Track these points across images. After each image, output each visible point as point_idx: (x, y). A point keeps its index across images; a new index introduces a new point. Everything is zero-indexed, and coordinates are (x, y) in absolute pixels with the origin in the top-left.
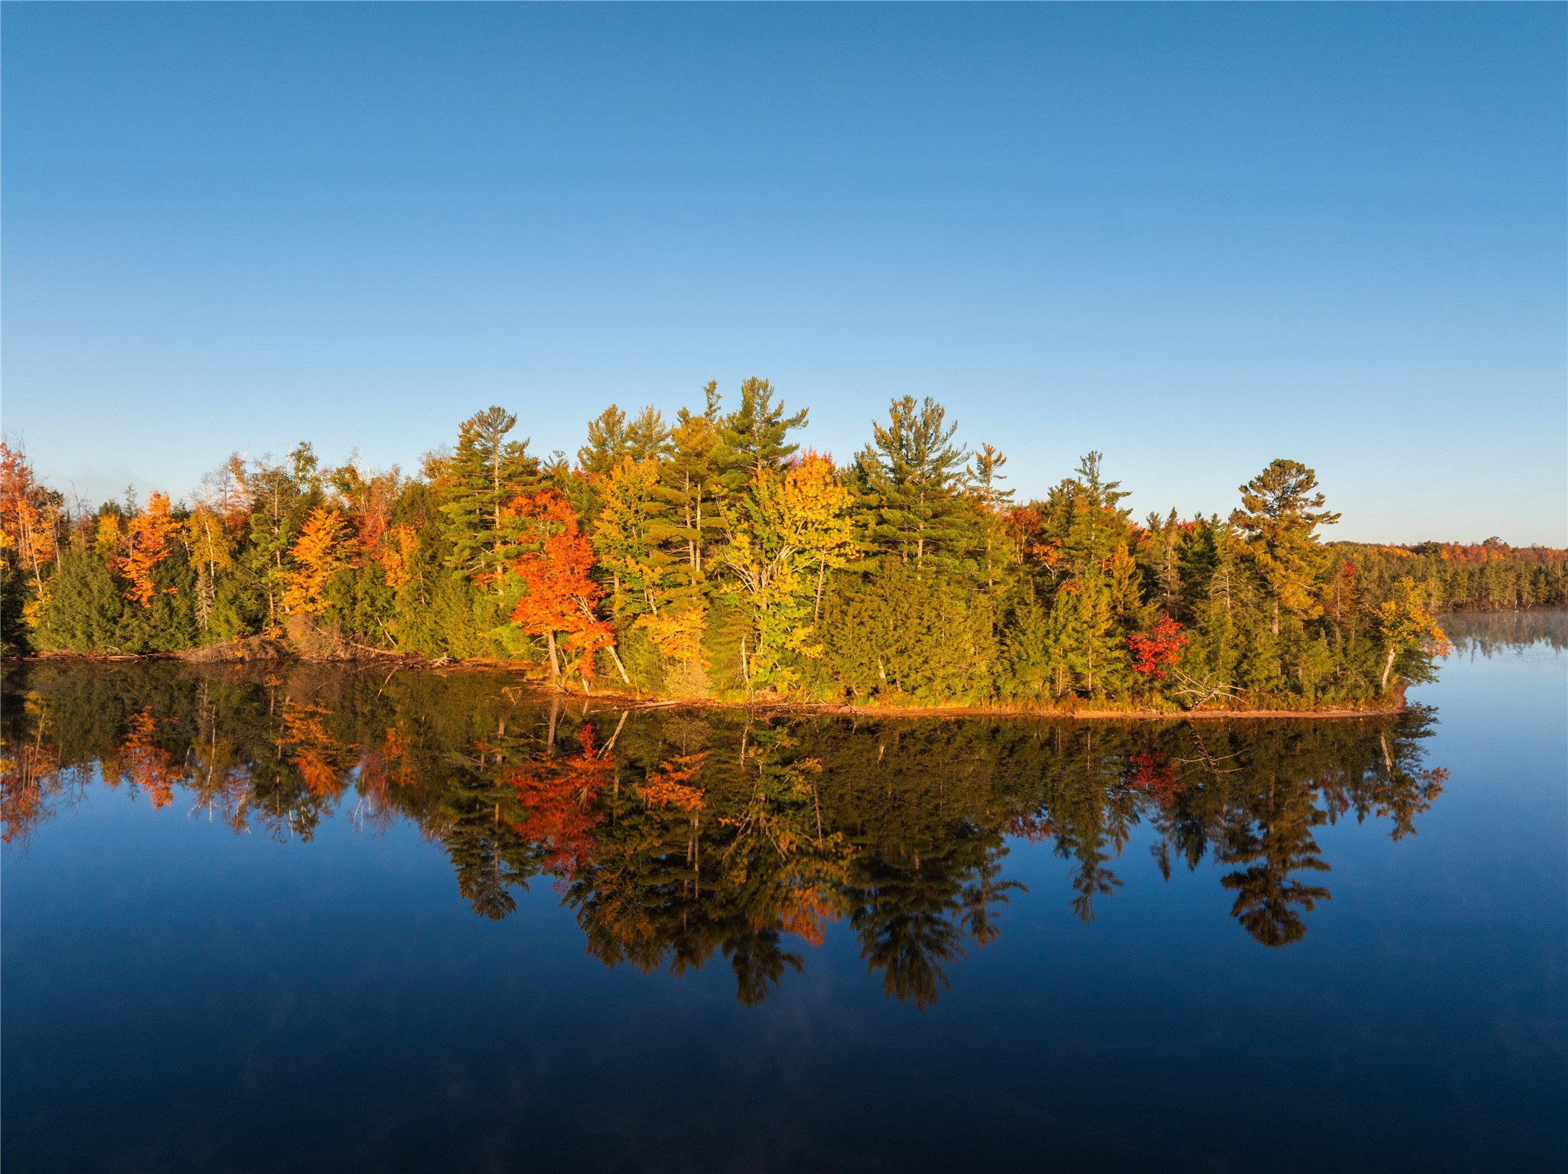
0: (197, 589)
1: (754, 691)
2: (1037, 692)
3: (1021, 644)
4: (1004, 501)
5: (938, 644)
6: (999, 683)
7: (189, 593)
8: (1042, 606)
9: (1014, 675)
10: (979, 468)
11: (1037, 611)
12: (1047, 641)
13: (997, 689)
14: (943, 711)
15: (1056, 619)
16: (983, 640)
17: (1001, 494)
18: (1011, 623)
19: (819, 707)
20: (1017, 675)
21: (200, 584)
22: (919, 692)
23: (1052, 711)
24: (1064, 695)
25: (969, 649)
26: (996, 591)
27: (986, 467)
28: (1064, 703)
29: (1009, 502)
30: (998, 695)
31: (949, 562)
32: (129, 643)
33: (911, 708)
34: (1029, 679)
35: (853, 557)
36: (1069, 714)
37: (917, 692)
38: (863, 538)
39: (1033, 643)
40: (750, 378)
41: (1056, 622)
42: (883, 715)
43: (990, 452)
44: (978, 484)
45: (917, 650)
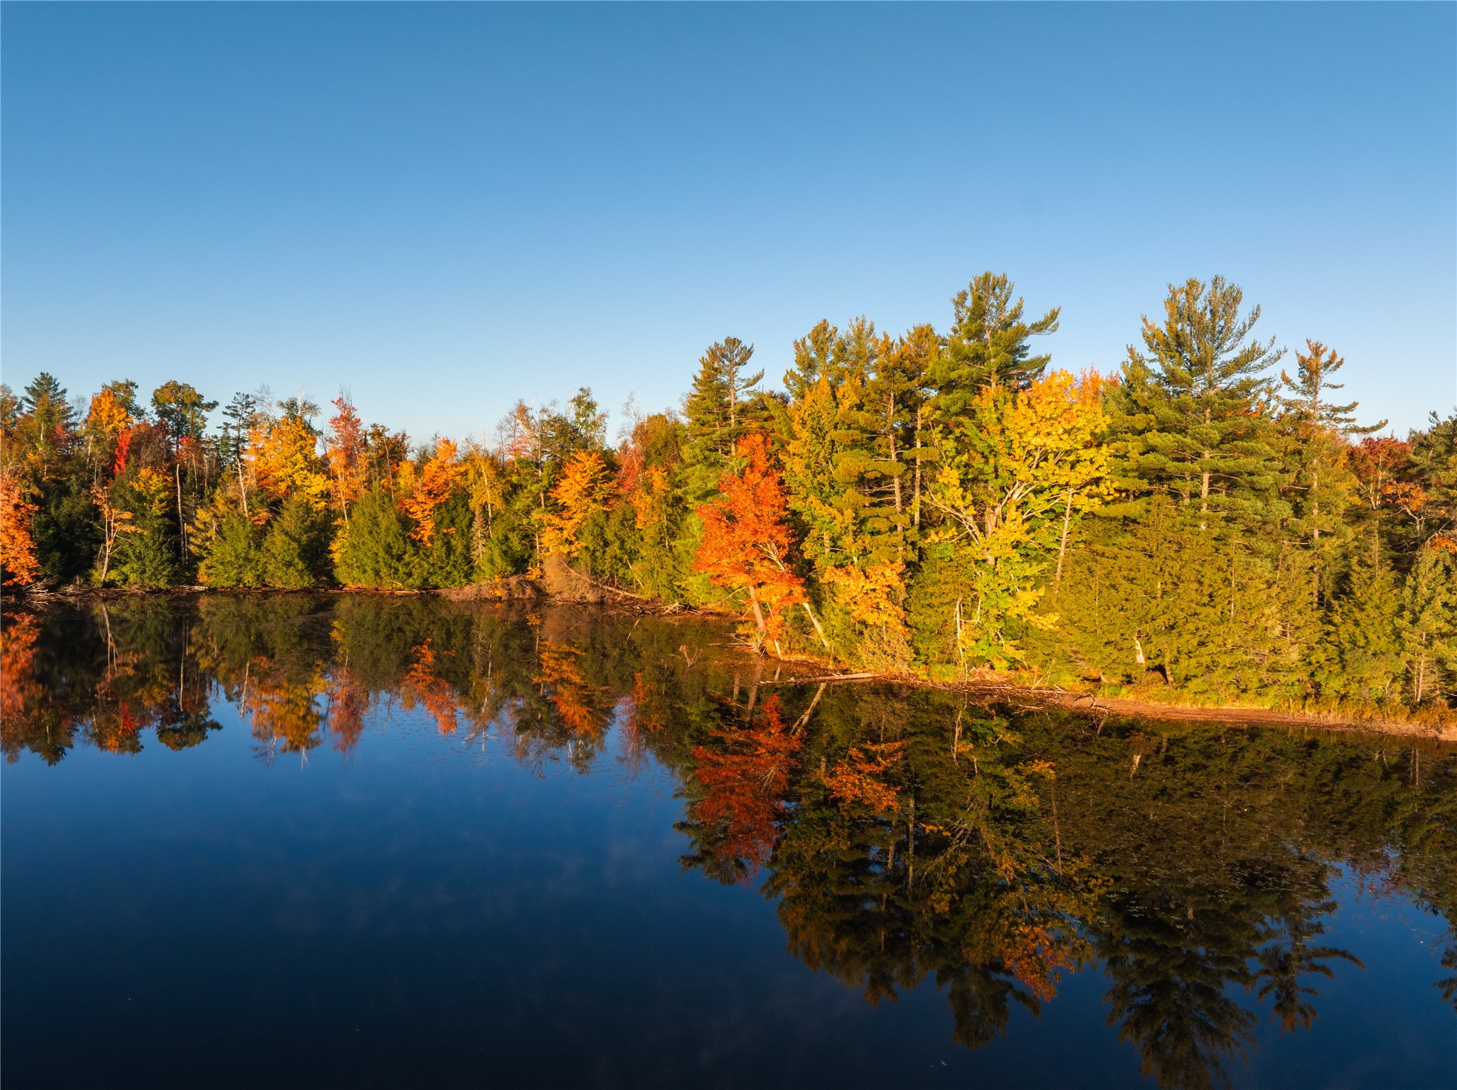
0: (473, 529)
1: (970, 668)
2: (1380, 695)
3: (1357, 624)
4: (1341, 420)
5: (1223, 619)
6: (1320, 677)
7: (466, 534)
8: (1392, 569)
9: (1343, 668)
10: (1301, 375)
11: (1384, 575)
12: (1398, 622)
13: (1317, 686)
14: (1229, 714)
15: (1415, 589)
16: (1296, 616)
17: (1336, 410)
18: (1343, 592)
19: (1052, 695)
20: (1349, 669)
21: (476, 524)
22: (1194, 685)
23: (1403, 726)
24: (1426, 702)
25: (1273, 628)
26: (1322, 546)
27: (1312, 373)
28: (1425, 715)
29: (1348, 420)
30: (1318, 695)
31: (1247, 504)
32: (411, 580)
33: (1180, 706)
34: (1367, 675)
35: (1109, 498)
36: (1432, 733)
37: (1190, 684)
38: (1125, 474)
39: (1376, 623)
40: (982, 275)
41: (1415, 593)
42: (1137, 713)
43: (1317, 351)
44: (1300, 397)
45: (1191, 627)
